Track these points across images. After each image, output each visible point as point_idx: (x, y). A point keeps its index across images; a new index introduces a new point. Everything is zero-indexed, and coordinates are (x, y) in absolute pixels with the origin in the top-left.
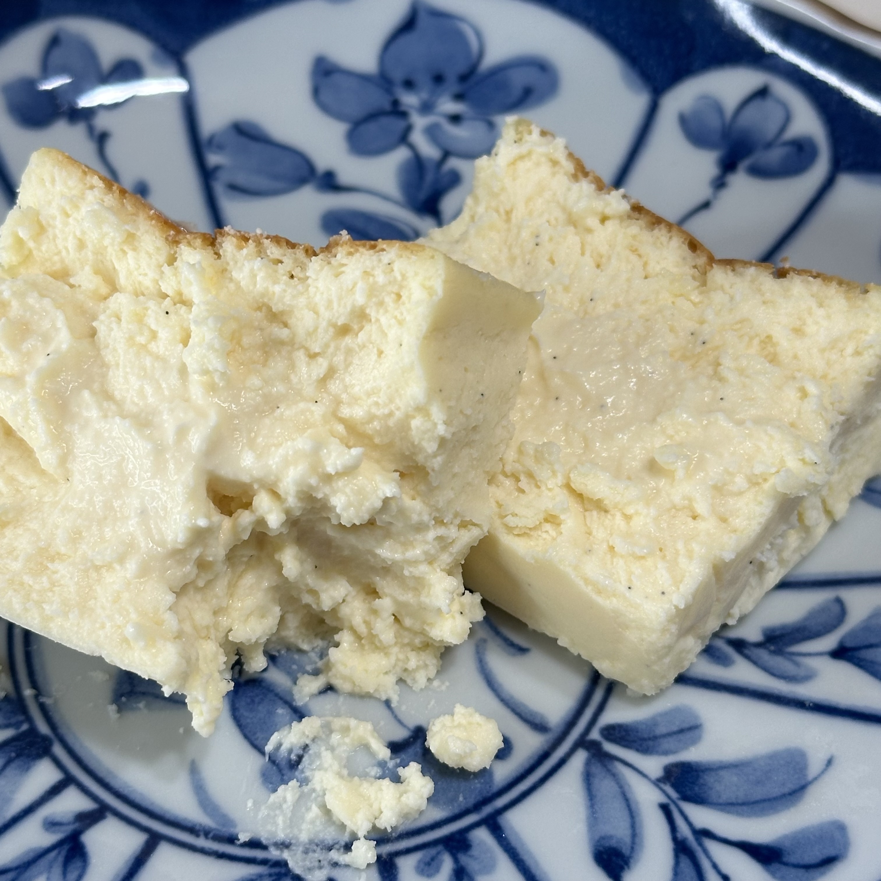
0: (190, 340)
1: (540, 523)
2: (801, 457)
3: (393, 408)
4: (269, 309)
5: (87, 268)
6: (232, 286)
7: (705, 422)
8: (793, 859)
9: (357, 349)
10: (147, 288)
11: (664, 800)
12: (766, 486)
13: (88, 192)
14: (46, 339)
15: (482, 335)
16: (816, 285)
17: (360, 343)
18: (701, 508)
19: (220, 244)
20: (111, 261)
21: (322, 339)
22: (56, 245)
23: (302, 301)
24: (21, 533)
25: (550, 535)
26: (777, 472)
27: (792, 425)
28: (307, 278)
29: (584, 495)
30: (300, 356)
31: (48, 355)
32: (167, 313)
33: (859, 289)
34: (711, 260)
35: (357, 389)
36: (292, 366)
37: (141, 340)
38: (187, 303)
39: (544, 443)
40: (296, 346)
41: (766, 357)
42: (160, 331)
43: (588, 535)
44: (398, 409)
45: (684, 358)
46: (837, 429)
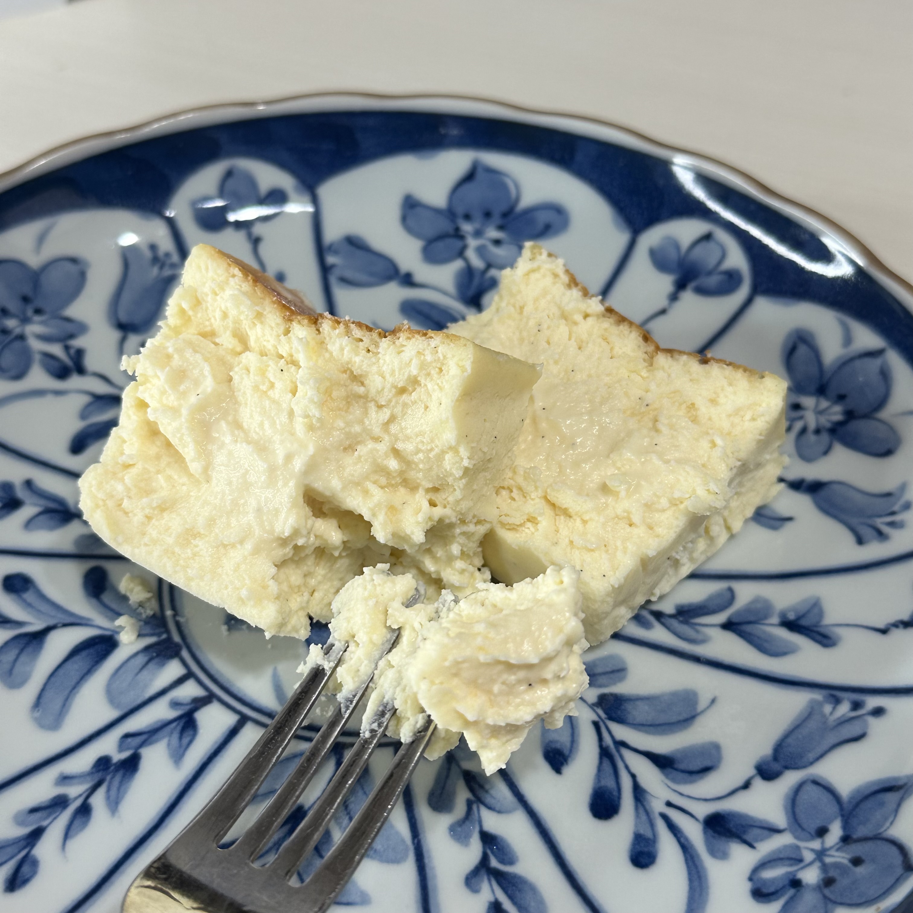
0: (297, 393)
1: (525, 522)
2: (707, 488)
3: (433, 446)
4: (352, 372)
5: (228, 333)
6: (327, 355)
7: (643, 460)
8: (682, 766)
9: (410, 403)
10: (269, 350)
11: (595, 718)
12: (682, 507)
13: (231, 279)
14: (197, 383)
15: (497, 396)
16: (728, 370)
17: (413, 400)
18: (636, 519)
19: (321, 324)
20: (245, 329)
21: (387, 396)
22: (208, 315)
23: (374, 369)
24: (174, 517)
25: (530, 530)
26: (690, 497)
27: (704, 465)
28: (379, 353)
29: (556, 504)
30: (372, 405)
31: (198, 395)
32: (282, 370)
33: (758, 375)
34: (658, 349)
35: (409, 431)
36: (366, 413)
37: (264, 388)
38: (295, 363)
39: (531, 467)
40: (369, 399)
41: (689, 418)
42: (276, 383)
43: (556, 532)
44: (437, 446)
45: (633, 415)
46: (735, 471)
